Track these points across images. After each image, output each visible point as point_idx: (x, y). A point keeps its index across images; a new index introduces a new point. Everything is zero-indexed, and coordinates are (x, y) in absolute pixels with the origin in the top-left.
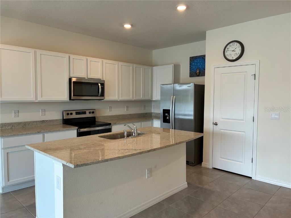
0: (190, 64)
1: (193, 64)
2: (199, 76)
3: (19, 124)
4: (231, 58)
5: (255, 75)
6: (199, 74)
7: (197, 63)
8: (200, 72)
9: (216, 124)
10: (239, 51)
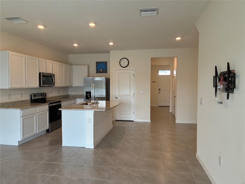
0: (96, 66)
1: (98, 66)
2: (102, 73)
3: (11, 103)
4: (123, 66)
5: (134, 74)
6: (102, 72)
7: (101, 66)
8: (102, 71)
9: (117, 98)
10: (127, 63)
